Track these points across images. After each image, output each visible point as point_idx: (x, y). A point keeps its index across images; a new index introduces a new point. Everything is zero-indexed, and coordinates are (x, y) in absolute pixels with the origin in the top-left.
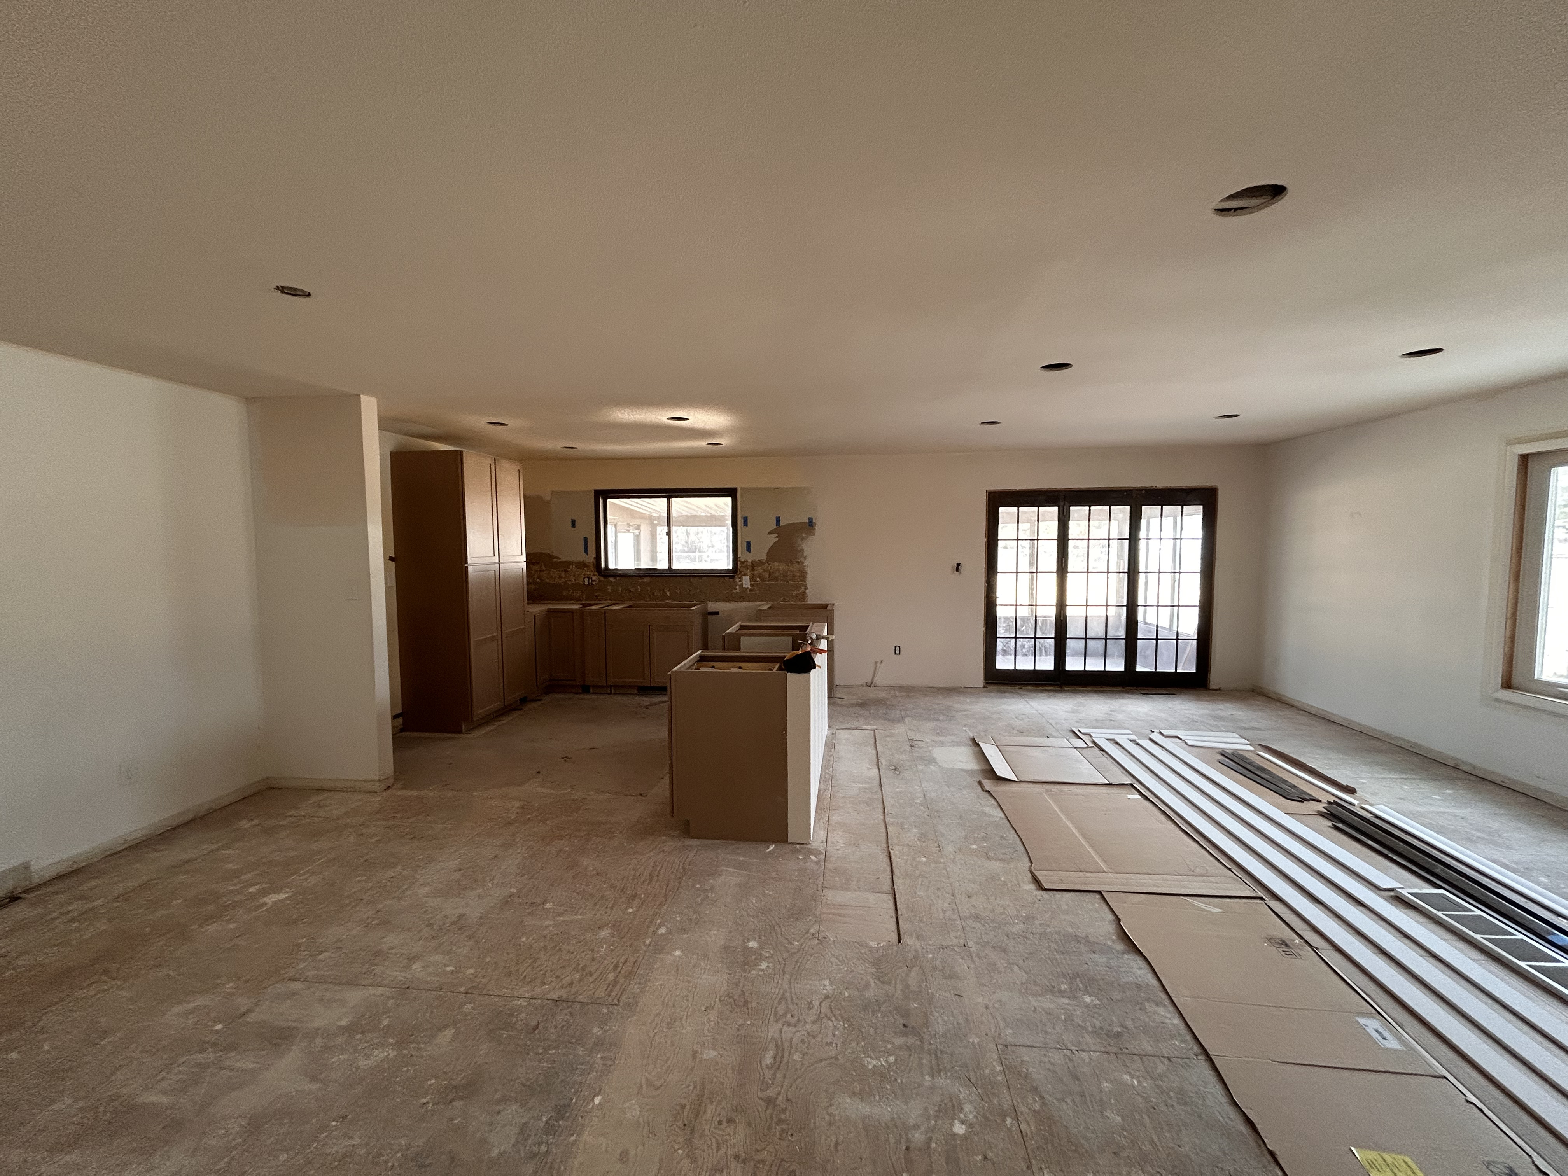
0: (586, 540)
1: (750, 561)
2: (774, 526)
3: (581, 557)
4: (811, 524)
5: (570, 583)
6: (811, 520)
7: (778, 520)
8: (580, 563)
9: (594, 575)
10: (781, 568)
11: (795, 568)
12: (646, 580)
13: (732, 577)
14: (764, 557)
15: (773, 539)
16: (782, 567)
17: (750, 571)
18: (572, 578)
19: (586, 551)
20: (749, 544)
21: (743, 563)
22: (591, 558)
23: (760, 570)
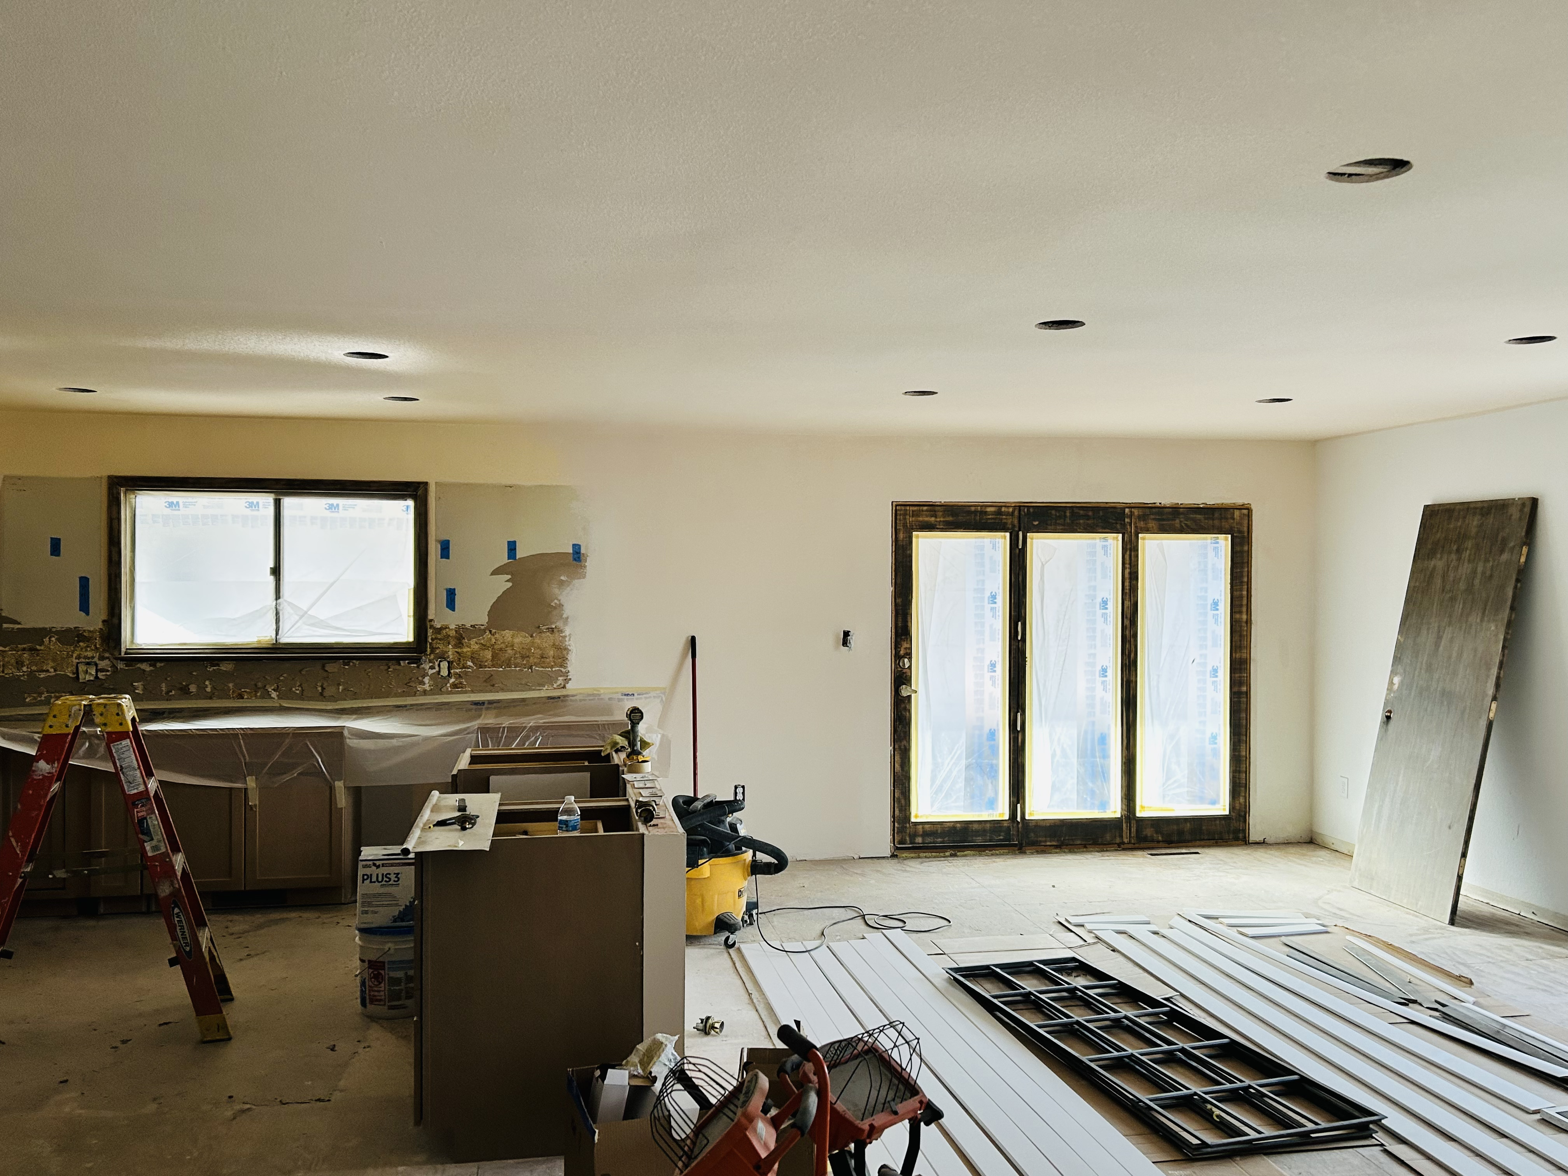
0: (84, 583)
1: (453, 627)
2: (504, 559)
3: (74, 619)
4: (577, 554)
5: (42, 675)
6: (577, 549)
7: (512, 547)
8: (69, 630)
9: (102, 658)
10: (517, 640)
11: (545, 641)
12: (225, 667)
13: (413, 660)
14: (482, 619)
15: (502, 583)
16: (520, 639)
17: (455, 646)
18: (49, 666)
19: (84, 607)
20: (451, 594)
21: (439, 631)
22: (94, 622)
23: (474, 645)
